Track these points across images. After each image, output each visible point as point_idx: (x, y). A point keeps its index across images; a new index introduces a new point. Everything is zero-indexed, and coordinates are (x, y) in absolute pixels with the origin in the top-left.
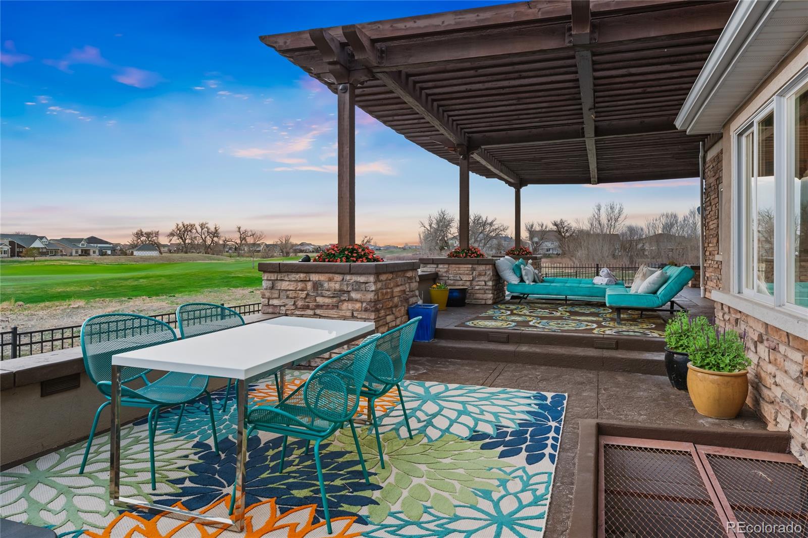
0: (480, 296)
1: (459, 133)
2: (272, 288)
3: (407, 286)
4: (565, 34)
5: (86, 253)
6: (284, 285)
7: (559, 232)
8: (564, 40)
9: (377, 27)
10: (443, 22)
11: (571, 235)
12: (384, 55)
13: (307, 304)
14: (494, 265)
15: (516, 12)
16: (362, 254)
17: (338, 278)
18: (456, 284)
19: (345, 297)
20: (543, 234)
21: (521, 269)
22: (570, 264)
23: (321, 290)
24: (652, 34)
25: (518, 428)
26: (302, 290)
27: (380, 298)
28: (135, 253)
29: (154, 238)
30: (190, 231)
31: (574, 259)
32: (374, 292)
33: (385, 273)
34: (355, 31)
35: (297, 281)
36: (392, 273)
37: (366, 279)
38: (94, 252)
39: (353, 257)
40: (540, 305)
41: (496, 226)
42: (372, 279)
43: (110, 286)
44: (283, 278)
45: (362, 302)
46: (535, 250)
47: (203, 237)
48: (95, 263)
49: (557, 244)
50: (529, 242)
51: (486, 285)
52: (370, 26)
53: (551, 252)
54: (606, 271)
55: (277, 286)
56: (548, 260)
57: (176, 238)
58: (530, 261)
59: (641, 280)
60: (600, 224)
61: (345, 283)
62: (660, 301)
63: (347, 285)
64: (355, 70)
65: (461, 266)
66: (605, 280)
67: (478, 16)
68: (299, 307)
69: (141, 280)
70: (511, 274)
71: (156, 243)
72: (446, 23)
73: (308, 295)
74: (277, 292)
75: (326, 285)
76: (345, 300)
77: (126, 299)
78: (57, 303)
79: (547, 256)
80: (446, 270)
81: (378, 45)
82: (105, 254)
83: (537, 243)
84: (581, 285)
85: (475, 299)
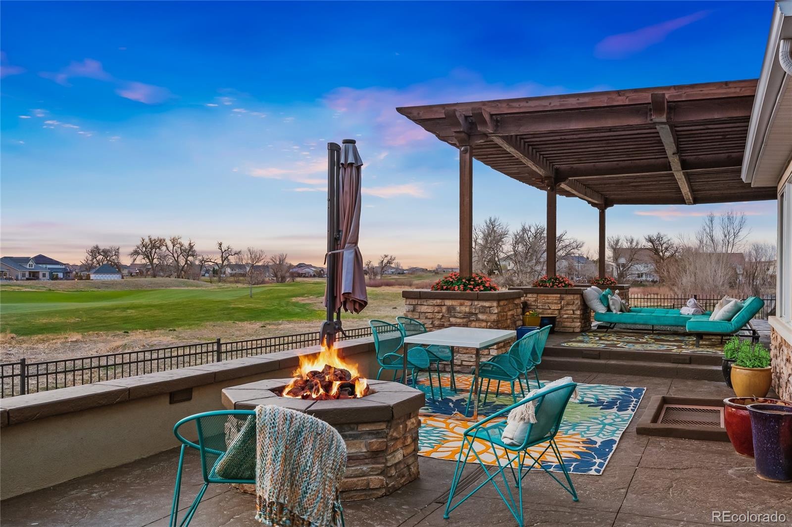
0: (568, 324)
1: (548, 167)
2: (414, 311)
3: (515, 310)
4: (647, 113)
5: (34, 276)
6: (424, 309)
7: (656, 251)
8: (647, 118)
9: (496, 105)
10: (550, 104)
11: (672, 255)
12: (499, 124)
13: (442, 323)
14: (582, 295)
15: (609, 98)
16: (480, 282)
17: (468, 303)
18: (545, 313)
19: (473, 318)
20: (634, 253)
21: (608, 299)
22: (670, 294)
23: (453, 313)
24: (716, 116)
25: (611, 400)
26: (438, 313)
27: (500, 319)
28: (92, 276)
29: (114, 257)
30: (159, 248)
31: (676, 289)
32: (496, 315)
33: (503, 300)
34: (482, 112)
35: (434, 305)
36: (506, 300)
37: (491, 304)
38: (44, 275)
39: (471, 284)
40: (627, 334)
41: (567, 242)
42: (495, 304)
43: (97, 318)
44: (422, 303)
45: (487, 322)
46: (621, 275)
47: (176, 256)
48: (50, 290)
49: (652, 267)
50: (613, 264)
51: (574, 314)
52: (490, 104)
53: (644, 278)
54: (693, 302)
55: (417, 310)
56: (641, 289)
57: (141, 257)
58: (617, 291)
59: (719, 309)
60: (712, 240)
61: (474, 307)
62: (733, 326)
63: (475, 308)
64: (475, 135)
65: (549, 295)
66: (692, 310)
67: (578, 100)
68: (436, 325)
69: (129, 311)
70: (598, 303)
71: (115, 264)
72: (552, 105)
73: (443, 316)
74: (418, 314)
75: (458, 309)
76: (473, 320)
77: (121, 332)
78: (51, 336)
79: (636, 284)
80: (534, 299)
81: (494, 117)
82: (57, 278)
83: (623, 266)
84: (667, 315)
85: (563, 327)
